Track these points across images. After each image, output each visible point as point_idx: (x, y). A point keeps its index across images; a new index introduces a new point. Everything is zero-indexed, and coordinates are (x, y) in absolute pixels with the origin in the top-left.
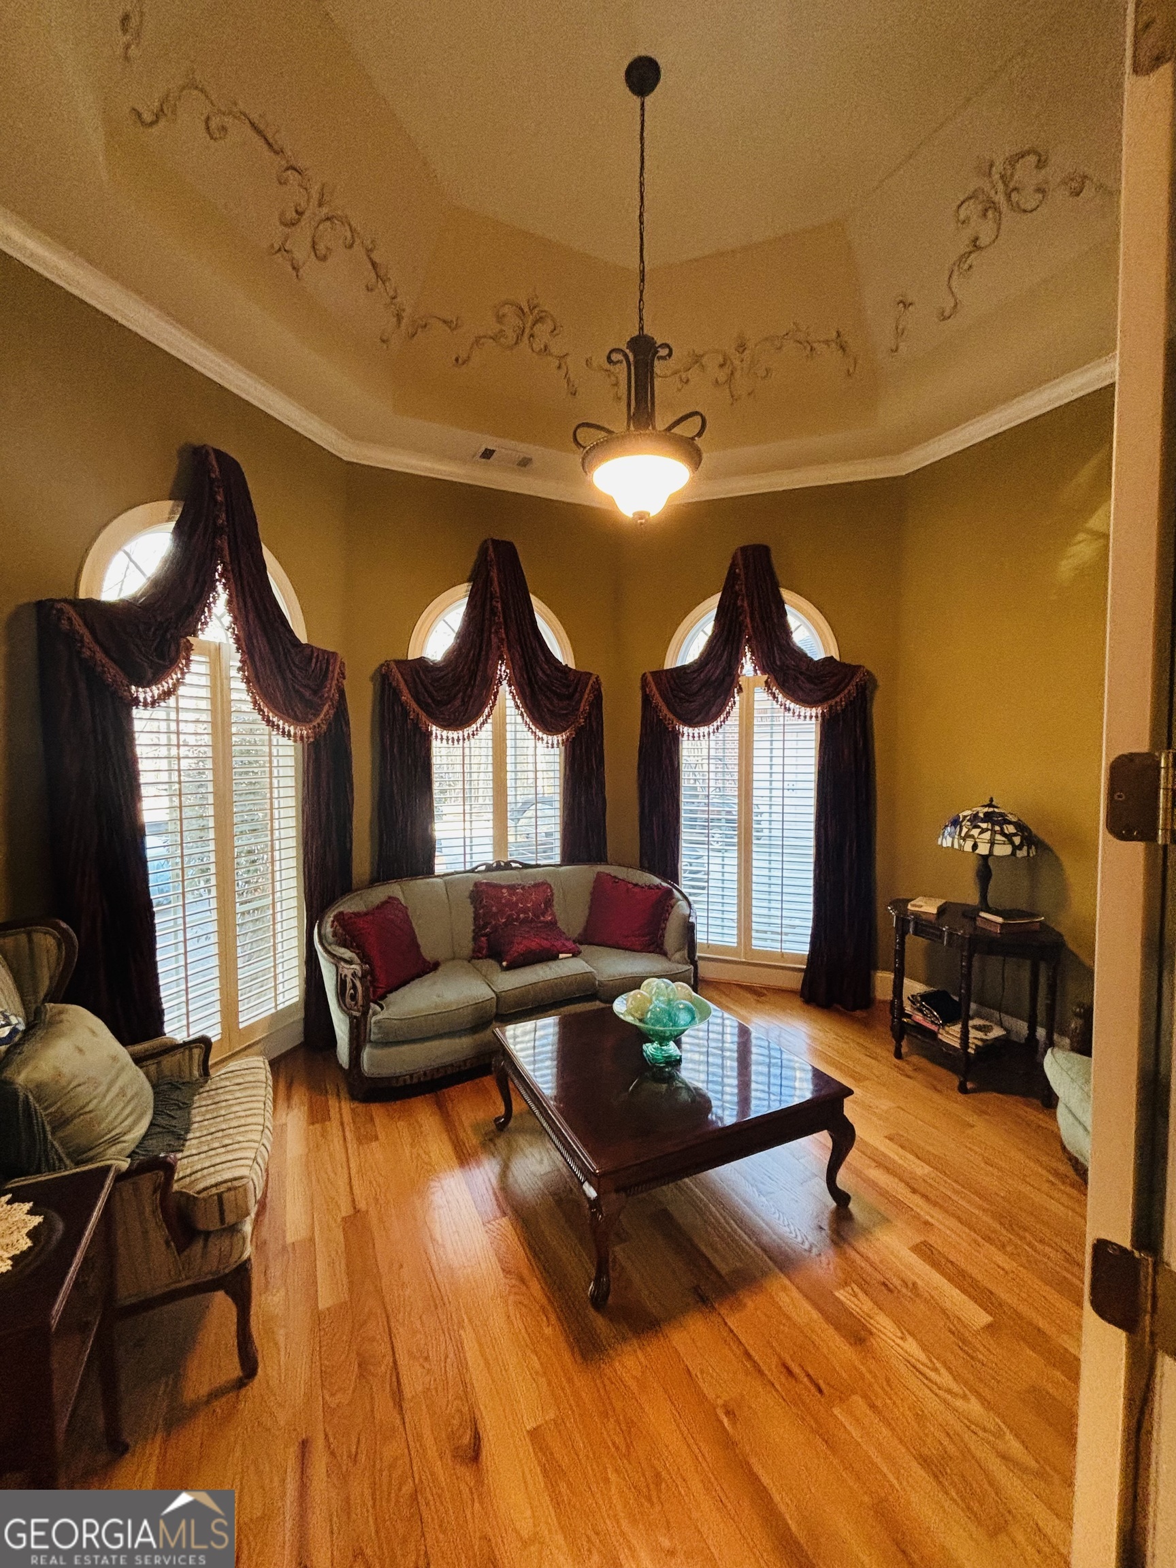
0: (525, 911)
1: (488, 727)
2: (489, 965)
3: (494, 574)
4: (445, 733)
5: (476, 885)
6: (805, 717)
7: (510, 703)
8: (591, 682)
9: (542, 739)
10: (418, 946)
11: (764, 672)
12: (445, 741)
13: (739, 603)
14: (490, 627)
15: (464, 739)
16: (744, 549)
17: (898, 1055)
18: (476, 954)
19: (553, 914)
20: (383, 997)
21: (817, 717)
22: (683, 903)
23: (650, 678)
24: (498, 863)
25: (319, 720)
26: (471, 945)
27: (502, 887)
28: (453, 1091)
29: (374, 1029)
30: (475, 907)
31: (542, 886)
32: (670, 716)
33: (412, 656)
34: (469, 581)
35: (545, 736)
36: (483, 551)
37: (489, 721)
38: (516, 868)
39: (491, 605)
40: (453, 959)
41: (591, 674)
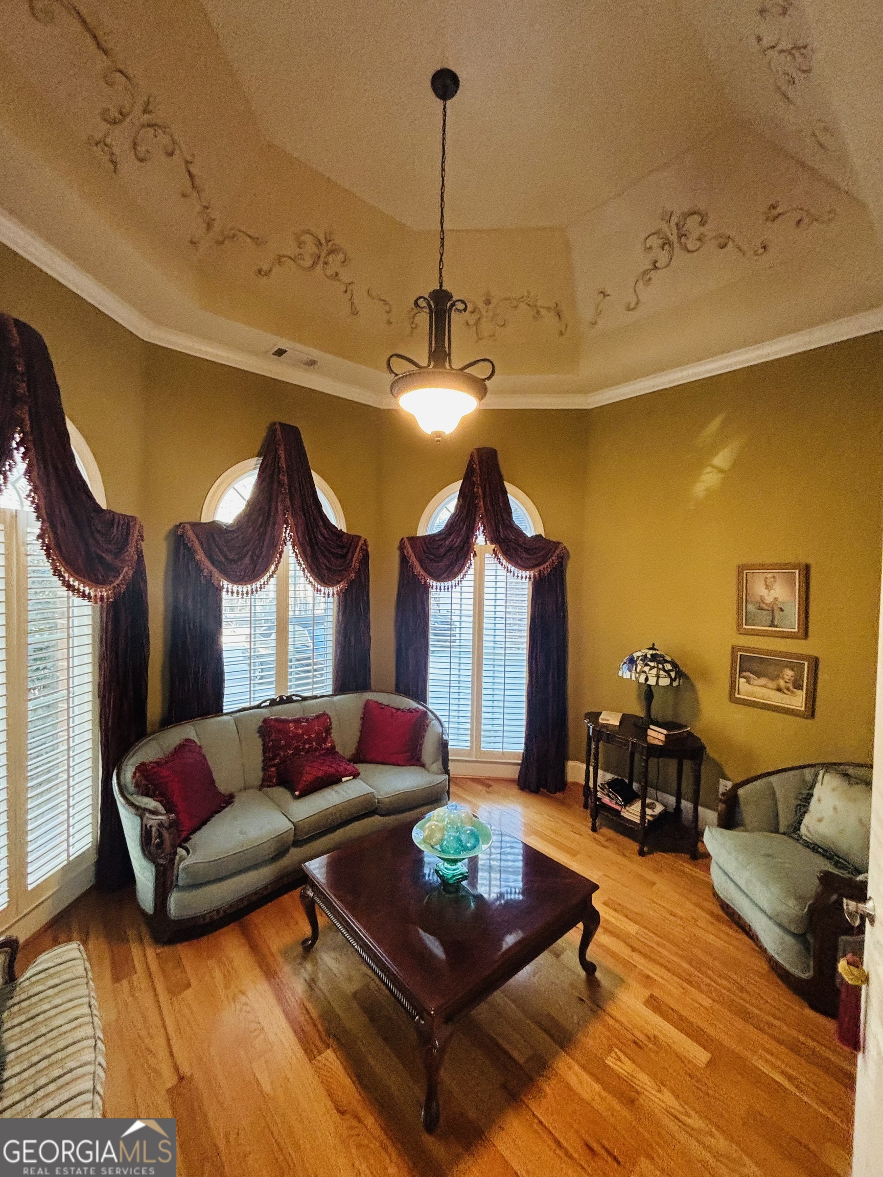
0: (309, 741)
1: (273, 581)
2: (280, 793)
3: (282, 453)
4: (235, 588)
5: (265, 721)
6: (522, 578)
7: (292, 559)
8: (360, 544)
9: (320, 590)
10: (213, 782)
11: (492, 543)
12: (235, 594)
13: (475, 490)
14: (277, 497)
15: (252, 592)
16: (479, 450)
17: (594, 829)
18: (266, 783)
19: (332, 742)
20: (187, 839)
21: (530, 578)
22: (436, 722)
23: (407, 543)
24: (281, 697)
25: (118, 582)
26: (261, 774)
27: (290, 722)
28: (257, 917)
29: (182, 875)
30: (263, 740)
31: (323, 718)
32: (422, 572)
33: (205, 519)
34: (259, 455)
35: (322, 588)
36: (272, 430)
37: (275, 576)
38: (296, 701)
39: (279, 478)
40: (245, 789)
41: (360, 537)
